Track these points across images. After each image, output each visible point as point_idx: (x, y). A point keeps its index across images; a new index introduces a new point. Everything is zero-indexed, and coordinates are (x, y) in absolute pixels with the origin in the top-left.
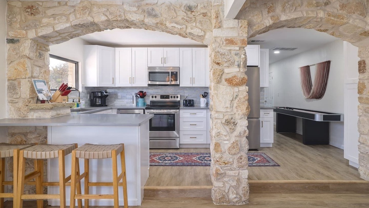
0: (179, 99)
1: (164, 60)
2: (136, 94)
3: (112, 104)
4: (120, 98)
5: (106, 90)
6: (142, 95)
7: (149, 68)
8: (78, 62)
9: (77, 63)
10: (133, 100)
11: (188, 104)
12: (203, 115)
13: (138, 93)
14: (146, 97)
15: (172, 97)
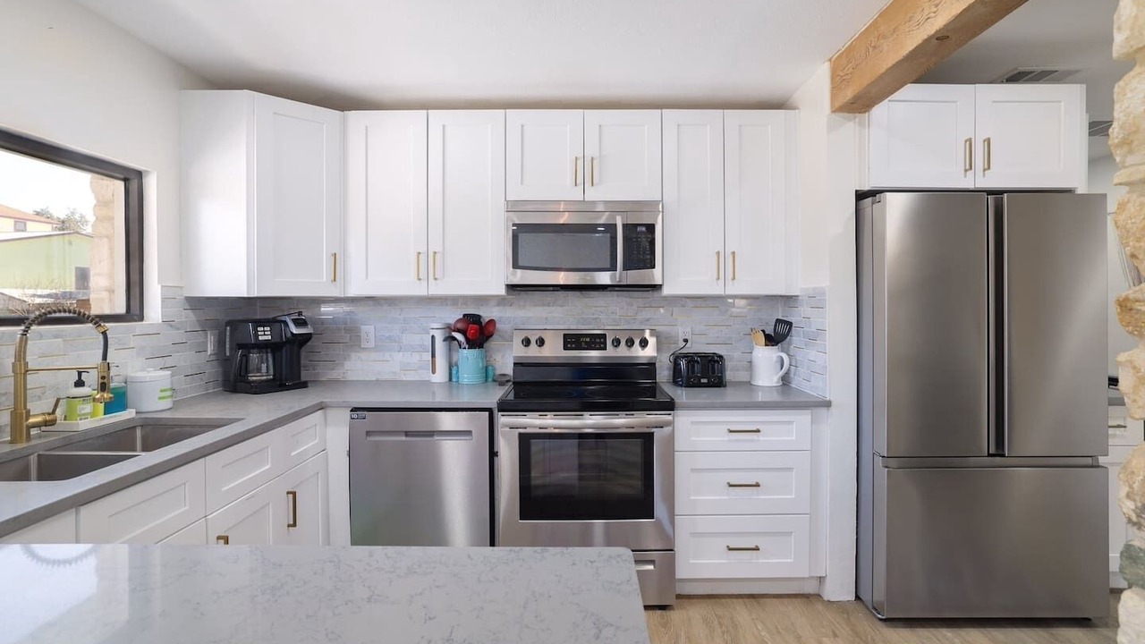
0: (650, 352)
1: (586, 170)
2: (449, 328)
3: (334, 375)
4: (372, 344)
5: (300, 314)
6: (476, 331)
7: (513, 207)
8: (139, 174)
9: (132, 179)
10: (433, 356)
11: (700, 378)
12: (794, 438)
13: (459, 326)
14: (493, 344)
15: (617, 343)
